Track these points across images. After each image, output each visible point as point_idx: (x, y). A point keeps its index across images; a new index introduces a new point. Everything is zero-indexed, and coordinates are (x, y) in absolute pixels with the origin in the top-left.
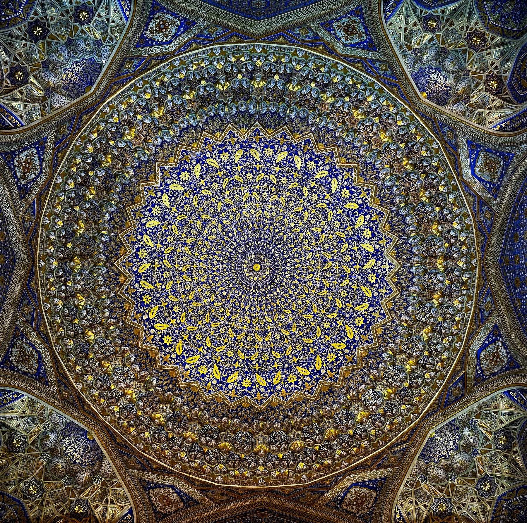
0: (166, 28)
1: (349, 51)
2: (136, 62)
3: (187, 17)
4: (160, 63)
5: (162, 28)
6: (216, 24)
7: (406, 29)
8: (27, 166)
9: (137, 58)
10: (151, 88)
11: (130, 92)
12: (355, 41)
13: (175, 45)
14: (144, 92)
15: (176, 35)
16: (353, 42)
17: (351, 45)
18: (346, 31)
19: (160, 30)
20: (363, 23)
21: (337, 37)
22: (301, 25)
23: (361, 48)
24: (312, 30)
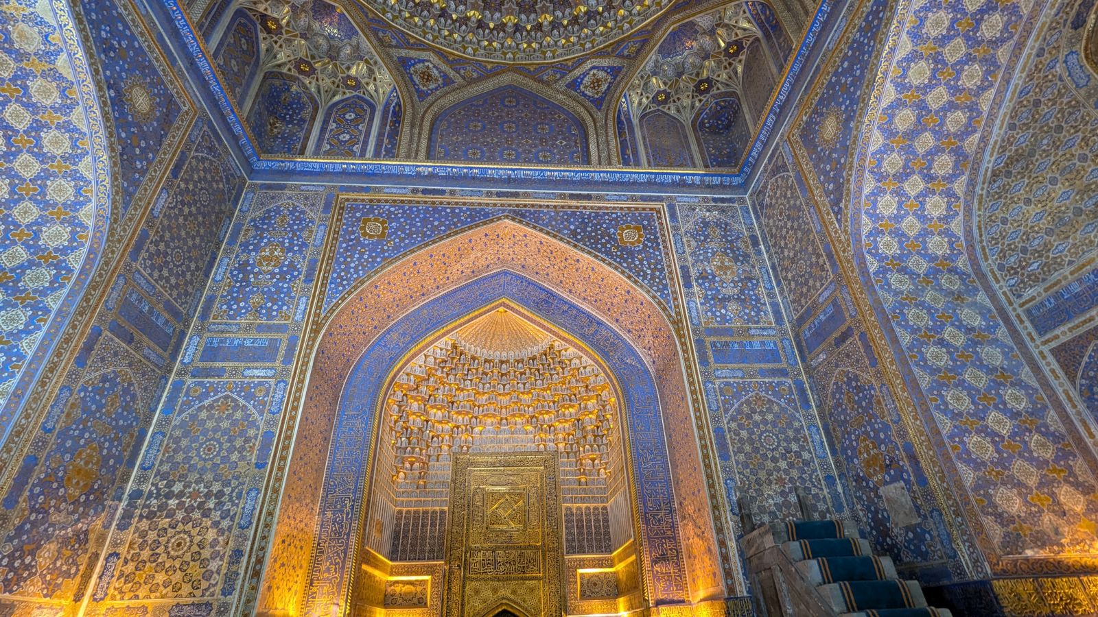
0: (593, 83)
1: (423, 55)
2: (626, 53)
3: (573, 92)
4: (604, 48)
5: (596, 83)
6: (548, 84)
7: (375, 79)
9: (623, 57)
10: (616, 20)
11: (637, 18)
12: (420, 66)
13: (587, 65)
14: (624, 18)
15: (585, 75)
16: (421, 65)
17: (423, 61)
18: (429, 75)
19: (598, 81)
20: (415, 84)
21: (437, 69)
22: (472, 82)
23: (412, 59)
24: (462, 76)
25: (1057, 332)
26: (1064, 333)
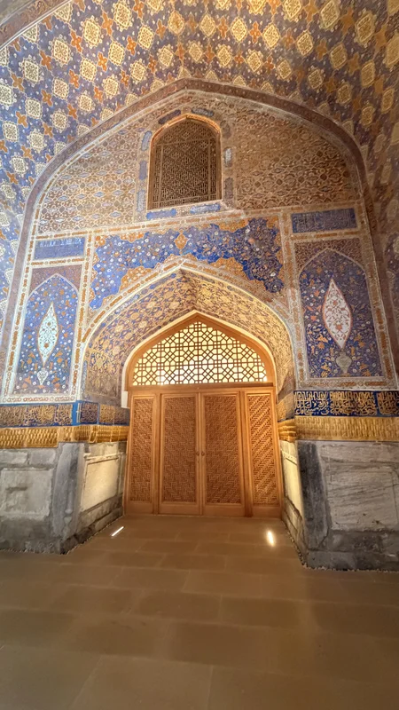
25: (44, 261)
26: (46, 263)
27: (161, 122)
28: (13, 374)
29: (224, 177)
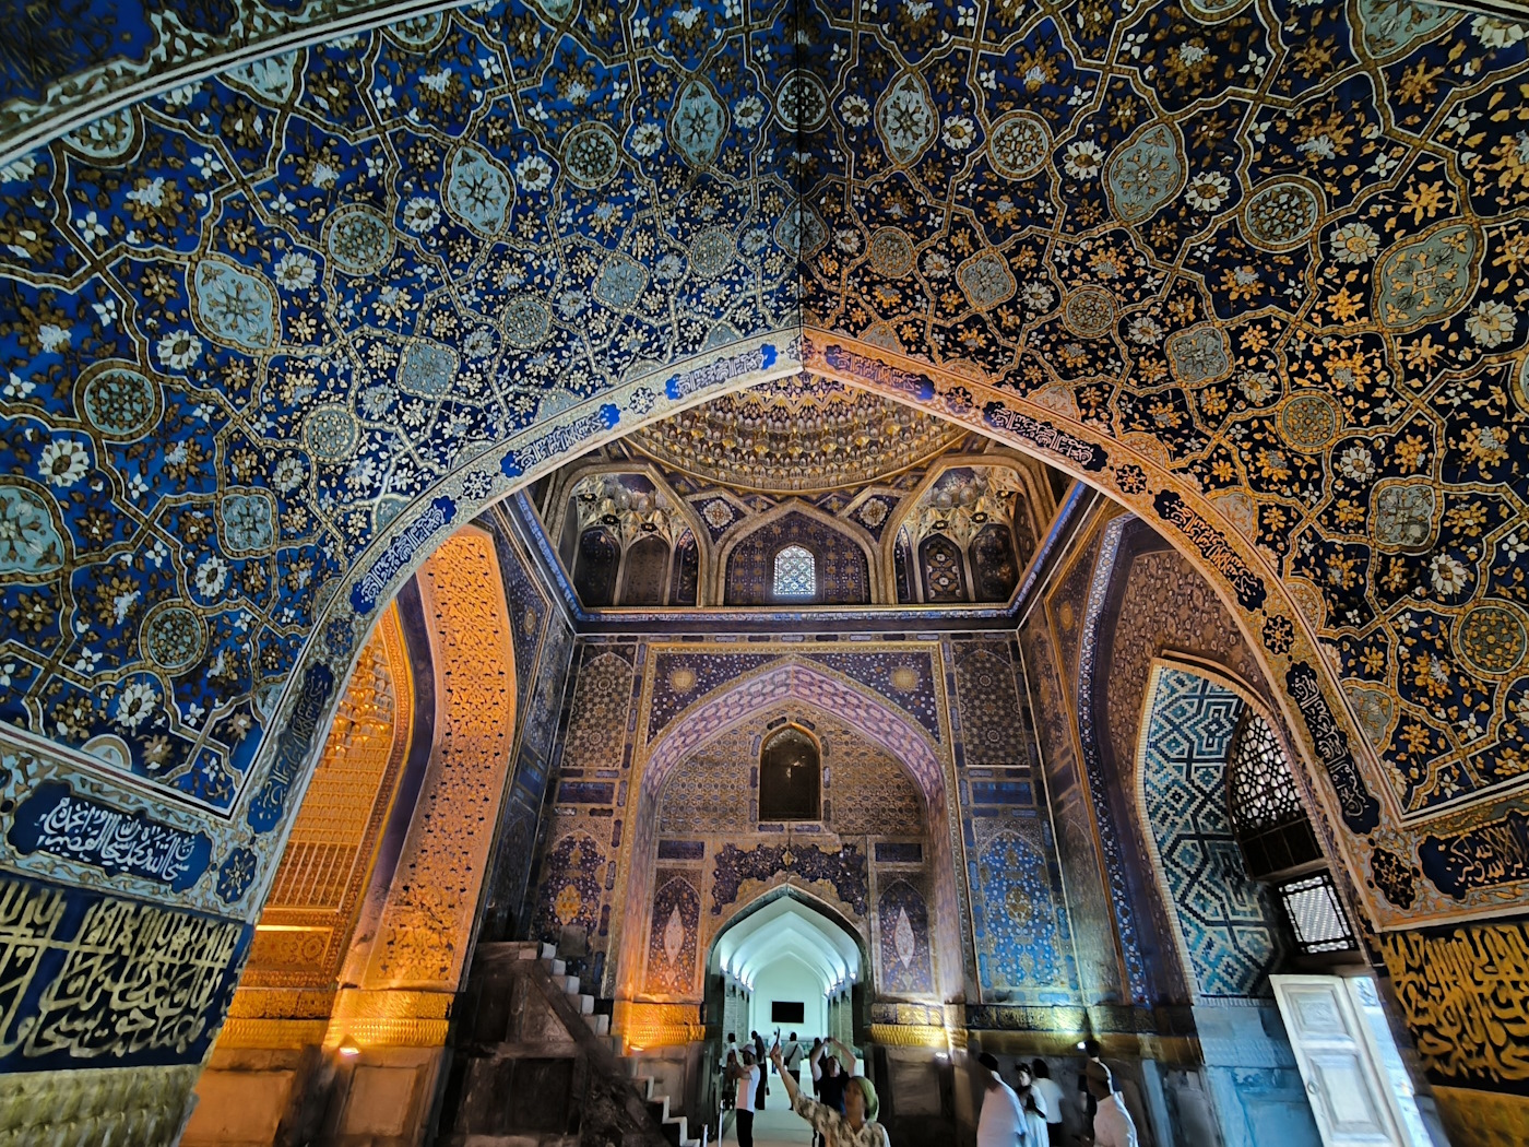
8: (718, 515)
27: (770, 727)
28: (644, 973)
29: (823, 798)
